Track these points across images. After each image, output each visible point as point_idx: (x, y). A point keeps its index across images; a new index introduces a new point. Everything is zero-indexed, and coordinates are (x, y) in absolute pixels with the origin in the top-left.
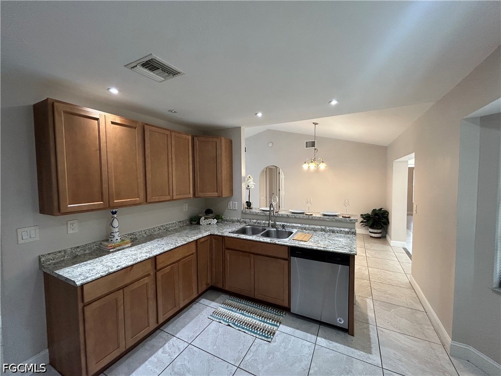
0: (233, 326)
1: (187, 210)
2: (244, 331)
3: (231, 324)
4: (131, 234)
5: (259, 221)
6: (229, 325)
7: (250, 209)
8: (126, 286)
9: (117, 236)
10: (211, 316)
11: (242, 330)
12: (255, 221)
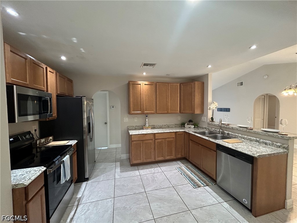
0: (183, 175)
1: (180, 119)
2: (186, 179)
3: (182, 174)
4: (153, 125)
5: (216, 130)
6: (181, 174)
7: (213, 122)
8: (144, 140)
9: (147, 125)
10: (177, 168)
11: (186, 178)
12: (214, 129)
